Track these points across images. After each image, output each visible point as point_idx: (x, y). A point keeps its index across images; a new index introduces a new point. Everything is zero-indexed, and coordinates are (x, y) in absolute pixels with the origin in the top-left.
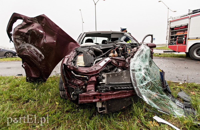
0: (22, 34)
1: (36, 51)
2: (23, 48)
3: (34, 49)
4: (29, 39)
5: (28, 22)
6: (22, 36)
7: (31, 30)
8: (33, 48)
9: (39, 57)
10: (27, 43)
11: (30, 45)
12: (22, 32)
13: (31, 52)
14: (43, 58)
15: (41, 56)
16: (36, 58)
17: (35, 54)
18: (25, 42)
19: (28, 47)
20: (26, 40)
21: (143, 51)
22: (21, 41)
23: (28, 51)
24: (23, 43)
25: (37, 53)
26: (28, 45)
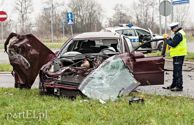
0: (15, 47)
1: (24, 60)
2: (15, 58)
3: (23, 59)
4: (20, 51)
5: (21, 38)
6: (15, 49)
7: (22, 44)
8: (22, 57)
9: (26, 66)
10: (18, 54)
11: (20, 56)
12: (16, 46)
13: (21, 61)
14: (29, 67)
15: (27, 64)
16: (23, 67)
17: (23, 62)
18: (17, 53)
19: (18, 57)
20: (18, 52)
21: (109, 62)
22: (14, 53)
23: (18, 60)
24: (15, 54)
25: (25, 62)
26: (19, 55)
